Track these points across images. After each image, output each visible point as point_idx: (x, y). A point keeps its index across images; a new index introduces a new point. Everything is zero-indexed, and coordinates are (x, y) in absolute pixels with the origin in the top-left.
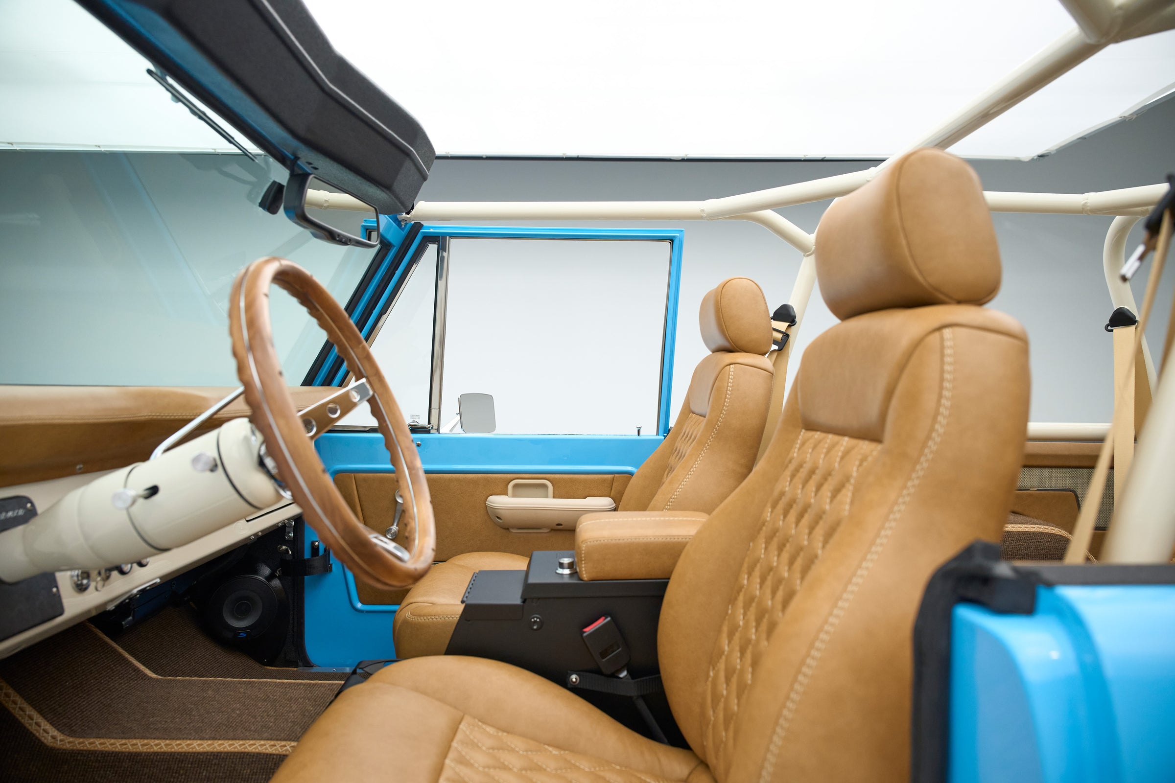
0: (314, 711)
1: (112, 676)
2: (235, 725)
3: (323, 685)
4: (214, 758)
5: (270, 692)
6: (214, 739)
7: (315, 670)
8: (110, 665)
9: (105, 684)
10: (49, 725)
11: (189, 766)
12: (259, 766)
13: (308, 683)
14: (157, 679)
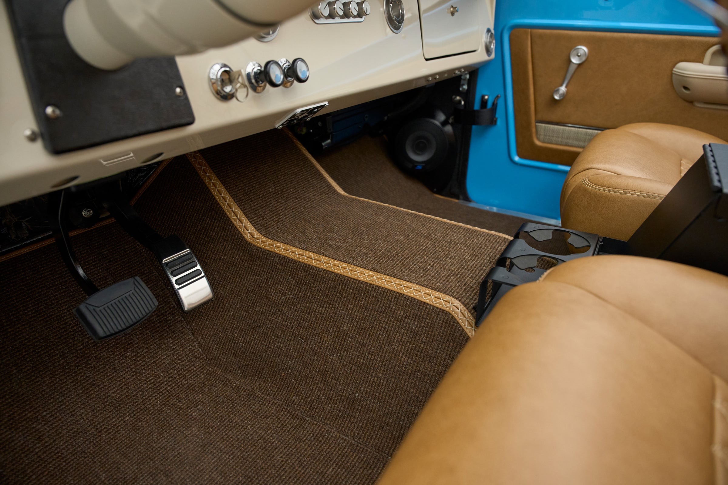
0: (472, 262)
1: (309, 188)
2: (397, 259)
3: (481, 233)
4: (372, 290)
5: (432, 230)
6: (374, 270)
7: (472, 205)
8: (308, 178)
9: (302, 194)
10: (249, 223)
11: (351, 291)
12: (413, 311)
13: (468, 229)
14: (344, 196)
